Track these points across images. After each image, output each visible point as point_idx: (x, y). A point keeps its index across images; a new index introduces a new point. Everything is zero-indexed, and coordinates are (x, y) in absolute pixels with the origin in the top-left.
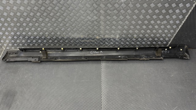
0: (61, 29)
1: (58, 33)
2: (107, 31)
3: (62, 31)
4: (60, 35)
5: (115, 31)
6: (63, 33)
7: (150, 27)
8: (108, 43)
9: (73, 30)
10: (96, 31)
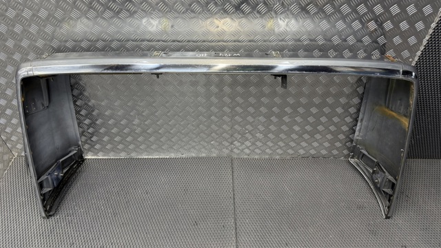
0: (143, 112)
1: (136, 121)
2: (237, 118)
3: (143, 116)
4: (138, 126)
5: (254, 118)
6: (145, 121)
8: (240, 144)
9: (166, 115)
10: (216, 116)
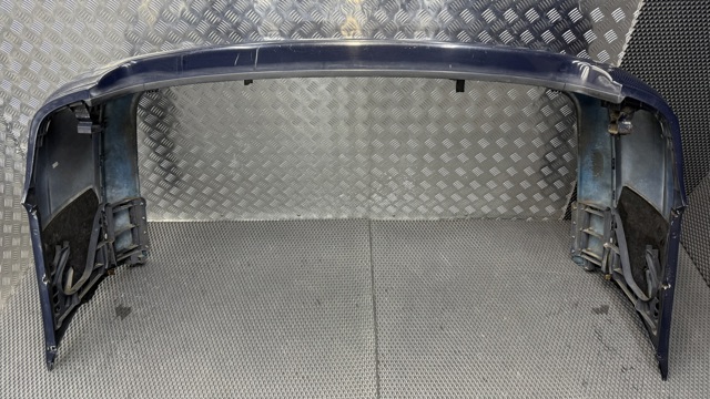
7: (501, 143)
